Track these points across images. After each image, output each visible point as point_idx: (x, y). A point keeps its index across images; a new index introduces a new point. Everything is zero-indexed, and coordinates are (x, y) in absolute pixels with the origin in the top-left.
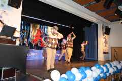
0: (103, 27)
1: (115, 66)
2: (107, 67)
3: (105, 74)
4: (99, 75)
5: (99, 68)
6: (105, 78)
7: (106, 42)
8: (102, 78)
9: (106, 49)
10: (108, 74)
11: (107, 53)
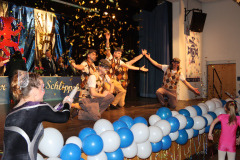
0: (187, 12)
1: (209, 113)
2: (188, 115)
3: (183, 131)
4: (167, 137)
5: (169, 118)
6: (184, 143)
7: (193, 52)
8: (176, 142)
9: (194, 71)
10: (190, 133)
11: (197, 80)
